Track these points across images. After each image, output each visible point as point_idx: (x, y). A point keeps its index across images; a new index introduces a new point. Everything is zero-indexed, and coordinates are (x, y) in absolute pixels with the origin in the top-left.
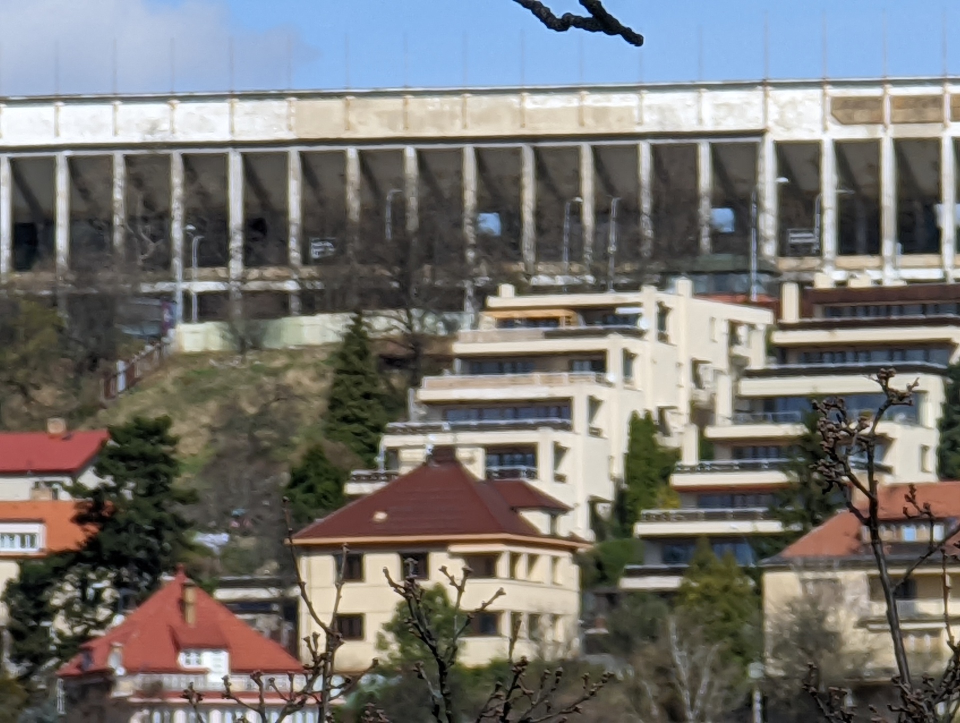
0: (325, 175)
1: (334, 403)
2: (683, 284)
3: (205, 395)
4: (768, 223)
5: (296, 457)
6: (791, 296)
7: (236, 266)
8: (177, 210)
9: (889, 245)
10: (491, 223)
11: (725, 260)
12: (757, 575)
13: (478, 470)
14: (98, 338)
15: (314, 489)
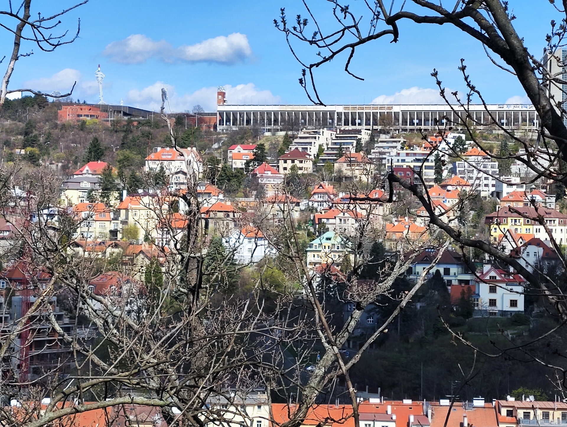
0: (283, 115)
1: (284, 142)
2: (325, 129)
3: (268, 141)
4: (336, 122)
5: (279, 148)
6: (338, 130)
7: (272, 125)
8: (266, 119)
9: (350, 124)
10: (303, 121)
11: (330, 126)
12: (334, 164)
13: (301, 150)
14: (256, 134)
15: (281, 152)
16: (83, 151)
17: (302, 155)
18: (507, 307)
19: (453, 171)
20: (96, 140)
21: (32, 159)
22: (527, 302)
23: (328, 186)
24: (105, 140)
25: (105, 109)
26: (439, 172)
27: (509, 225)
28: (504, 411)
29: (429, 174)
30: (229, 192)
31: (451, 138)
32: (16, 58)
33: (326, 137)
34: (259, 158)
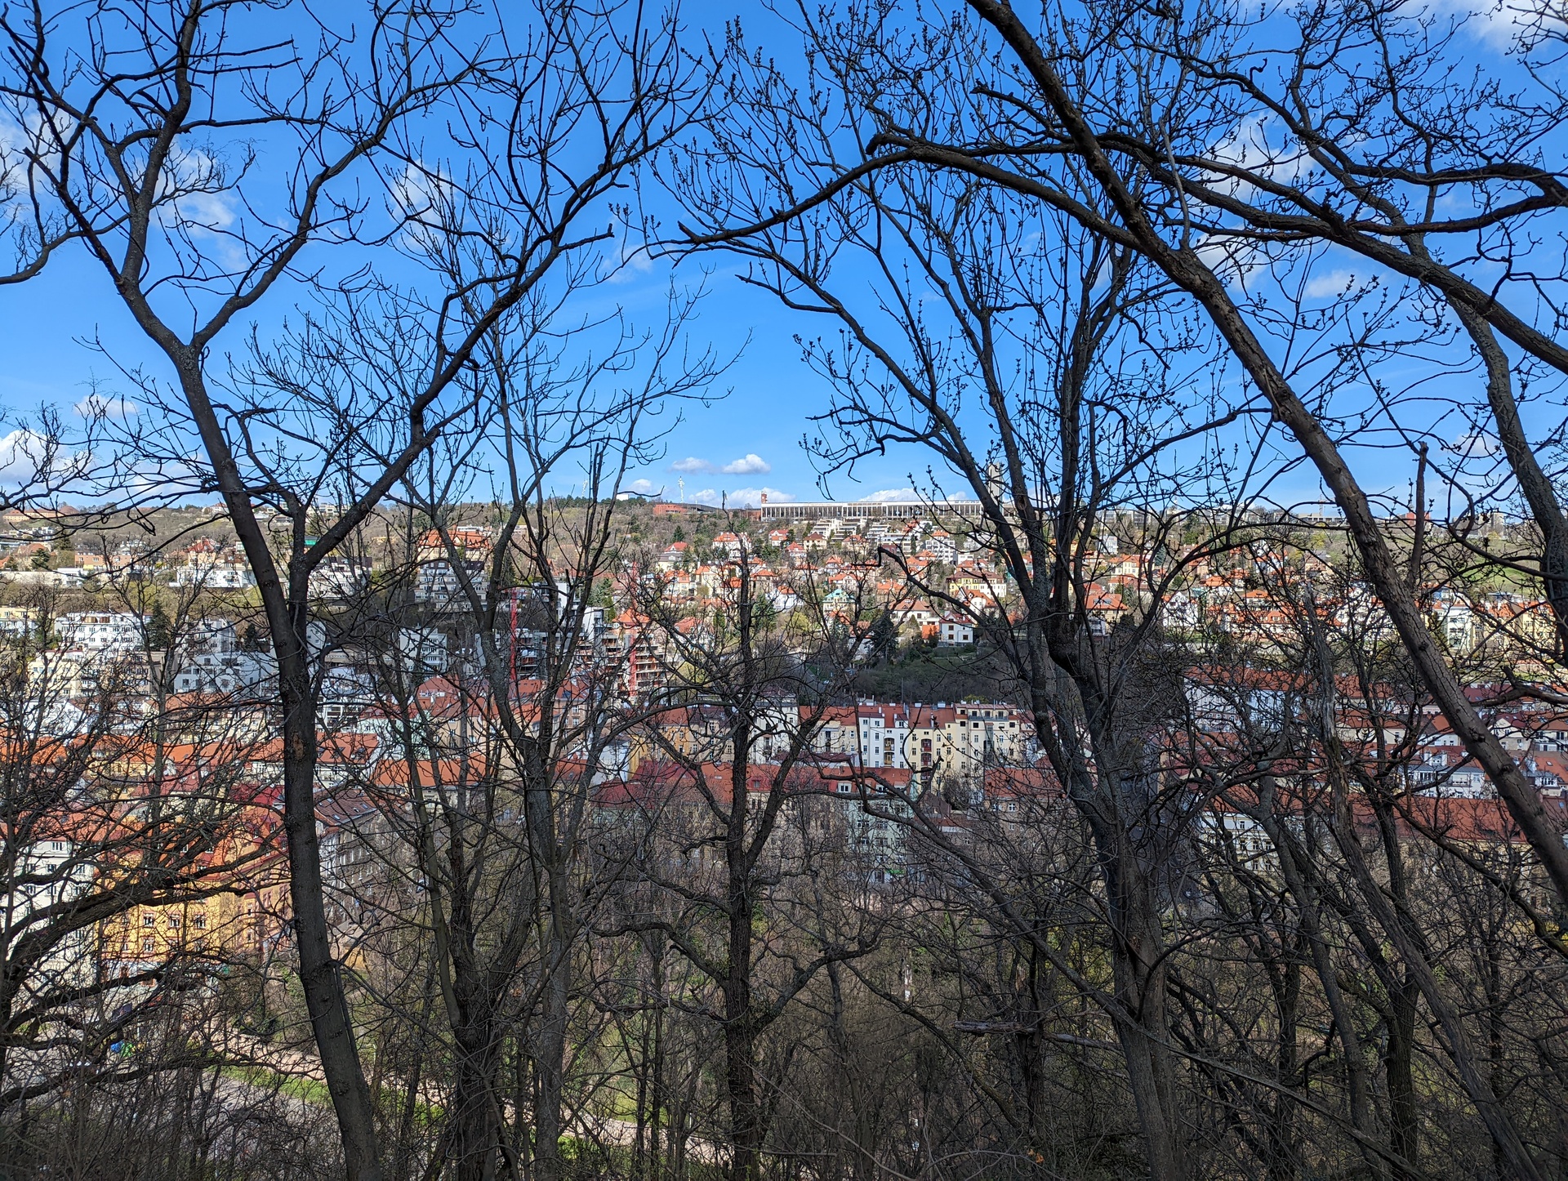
0: (806, 509)
1: (807, 528)
2: (836, 518)
3: (796, 527)
4: (843, 514)
5: (804, 532)
6: (844, 519)
7: (799, 517)
8: (794, 512)
9: (852, 515)
10: (820, 513)
11: (839, 517)
12: (841, 542)
13: (818, 533)
14: (788, 522)
15: (805, 535)
16: (670, 536)
17: (821, 536)
18: (961, 640)
19: (923, 547)
20: (679, 529)
21: (636, 541)
22: (976, 637)
23: (837, 558)
24: (685, 528)
25: (685, 506)
26: (914, 547)
27: (962, 583)
28: (959, 711)
29: (907, 549)
30: (769, 562)
31: (922, 523)
32: (623, 470)
33: (836, 524)
34: (790, 539)
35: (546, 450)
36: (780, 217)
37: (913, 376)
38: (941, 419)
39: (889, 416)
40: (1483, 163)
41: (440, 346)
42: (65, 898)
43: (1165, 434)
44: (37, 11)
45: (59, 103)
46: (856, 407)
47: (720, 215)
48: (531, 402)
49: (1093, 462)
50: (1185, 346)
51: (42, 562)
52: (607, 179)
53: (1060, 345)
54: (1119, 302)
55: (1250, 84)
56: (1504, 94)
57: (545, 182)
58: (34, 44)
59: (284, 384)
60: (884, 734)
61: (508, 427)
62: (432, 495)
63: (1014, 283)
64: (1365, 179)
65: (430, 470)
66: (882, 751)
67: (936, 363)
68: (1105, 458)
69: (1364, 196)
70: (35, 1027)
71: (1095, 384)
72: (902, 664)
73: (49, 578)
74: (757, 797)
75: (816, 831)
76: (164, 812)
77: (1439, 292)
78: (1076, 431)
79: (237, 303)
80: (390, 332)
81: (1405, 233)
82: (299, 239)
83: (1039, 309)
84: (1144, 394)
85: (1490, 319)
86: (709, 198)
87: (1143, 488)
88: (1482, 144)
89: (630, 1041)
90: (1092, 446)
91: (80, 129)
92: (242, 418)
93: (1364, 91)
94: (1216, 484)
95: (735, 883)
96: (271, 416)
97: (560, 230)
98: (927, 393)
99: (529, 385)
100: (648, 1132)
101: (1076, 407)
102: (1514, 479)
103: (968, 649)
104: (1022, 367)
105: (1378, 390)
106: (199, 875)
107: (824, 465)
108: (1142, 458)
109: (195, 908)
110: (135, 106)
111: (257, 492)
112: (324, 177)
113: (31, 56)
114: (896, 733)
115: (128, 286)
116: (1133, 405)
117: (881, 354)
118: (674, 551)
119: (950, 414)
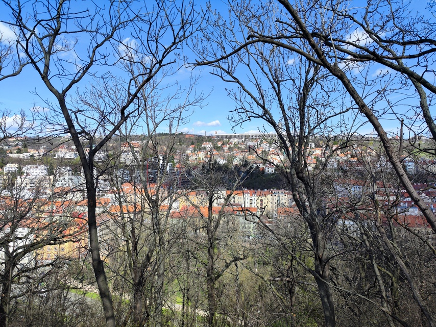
0: (228, 136)
5: (227, 142)
6: (238, 139)
7: (226, 138)
9: (241, 138)
10: (231, 137)
12: (238, 145)
14: (223, 139)
16: (190, 143)
17: (232, 143)
18: (271, 172)
19: (260, 146)
20: (192, 141)
21: (181, 145)
22: (275, 171)
23: (236, 149)
24: (194, 141)
25: (194, 135)
26: (258, 146)
27: (271, 156)
28: (270, 192)
29: (256, 147)
30: (217, 151)
32: (178, 126)
33: (236, 140)
34: (223, 144)
35: (157, 121)
36: (223, 58)
37: (258, 100)
38: (266, 112)
39: (252, 111)
40: (419, 39)
41: (129, 93)
42: (27, 243)
43: (329, 115)
44: (19, 2)
45: (25, 27)
46: (242, 108)
47: (205, 56)
48: (153, 107)
49: (309, 123)
50: (334, 91)
51: (19, 151)
52: (174, 46)
53: (299, 91)
54: (316, 78)
55: (353, 18)
56: (425, 19)
57: (157, 47)
58: (18, 11)
59: (86, 103)
60: (250, 198)
61: (147, 115)
62: (126, 133)
63: (287, 74)
64: (385, 44)
65: (126, 126)
66: (249, 203)
67: (265, 96)
68: (312, 122)
69: (385, 49)
70: (19, 278)
71: (309, 101)
72: (255, 179)
73: (21, 156)
74: (215, 216)
75: (231, 225)
76: (54, 219)
77: (406, 75)
78: (304, 115)
79: (74, 82)
80: (114, 89)
81: (397, 59)
82: (91, 64)
83: (293, 80)
84: (323, 104)
85: (421, 83)
86: (202, 51)
87: (322, 130)
88: (419, 33)
89: (180, 282)
90: (308, 118)
91: (31, 34)
92: (75, 113)
93: (386, 19)
94: (343, 129)
95: (209, 239)
96: (83, 112)
97: (161, 61)
98: (262, 104)
99: (152, 103)
100: (186, 307)
101: (304, 108)
102: (428, 128)
103: (273, 174)
104: (289, 97)
105: (389, 102)
106: (63, 237)
107: (234, 124)
108: (322, 122)
109: (62, 246)
110: (45, 28)
111: (80, 133)
112: (97, 47)
113: (17, 14)
114: (253, 198)
115: (45, 77)
116: (320, 107)
117: (249, 94)
118: (191, 147)
119: (269, 110)
